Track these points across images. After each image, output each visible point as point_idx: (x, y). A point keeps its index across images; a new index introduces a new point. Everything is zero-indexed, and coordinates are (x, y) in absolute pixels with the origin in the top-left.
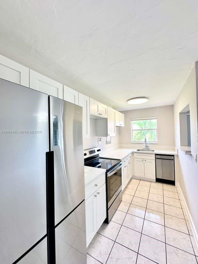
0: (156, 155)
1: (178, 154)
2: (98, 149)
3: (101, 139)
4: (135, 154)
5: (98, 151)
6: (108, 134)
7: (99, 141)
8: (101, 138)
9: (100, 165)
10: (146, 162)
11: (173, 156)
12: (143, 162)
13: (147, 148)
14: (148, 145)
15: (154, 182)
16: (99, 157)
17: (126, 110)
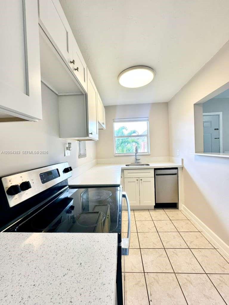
0: (155, 169)
1: (183, 166)
2: (67, 166)
3: (72, 145)
4: (124, 171)
5: (66, 170)
6: (90, 132)
7: (66, 149)
8: (69, 144)
9: (71, 203)
10: (141, 182)
11: (176, 168)
12: (137, 183)
13: (137, 162)
14: (138, 158)
15: (152, 210)
16: (68, 186)
17: (107, 105)
